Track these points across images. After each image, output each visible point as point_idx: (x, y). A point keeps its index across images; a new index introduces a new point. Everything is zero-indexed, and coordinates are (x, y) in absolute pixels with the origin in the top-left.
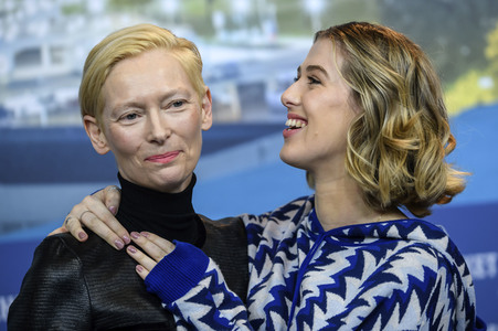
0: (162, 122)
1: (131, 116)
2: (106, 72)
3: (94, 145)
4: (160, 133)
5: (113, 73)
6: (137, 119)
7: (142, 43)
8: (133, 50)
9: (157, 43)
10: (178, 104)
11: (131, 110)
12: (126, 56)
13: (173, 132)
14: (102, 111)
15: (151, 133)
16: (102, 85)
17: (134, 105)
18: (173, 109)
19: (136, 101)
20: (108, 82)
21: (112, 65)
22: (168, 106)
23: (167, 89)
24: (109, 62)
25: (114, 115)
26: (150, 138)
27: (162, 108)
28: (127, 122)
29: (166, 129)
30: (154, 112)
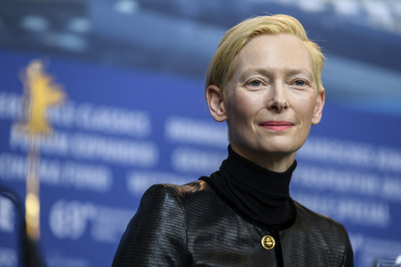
1: (256, 83)
2: (244, 41)
5: (250, 43)
6: (261, 87)
10: (300, 82)
11: (258, 77)
13: (291, 105)
16: (237, 53)
17: (263, 72)
20: (243, 51)
21: (250, 38)
22: (292, 82)
23: (293, 67)
24: (249, 32)
25: (242, 78)
27: (286, 83)
30: (279, 82)
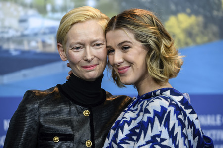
0: (91, 52)
1: (78, 48)
2: (69, 27)
3: (61, 56)
4: (89, 57)
5: (72, 28)
7: (86, 16)
8: (82, 19)
9: (93, 17)
10: (98, 45)
11: (78, 46)
12: (78, 22)
13: (95, 57)
14: (65, 43)
15: (85, 56)
16: (67, 33)
17: (79, 44)
18: (96, 47)
19: (80, 42)
20: (69, 32)
21: (72, 24)
22: (94, 46)
23: (95, 38)
25: (71, 46)
26: (85, 58)
27: (91, 46)
28: (76, 50)
29: (92, 55)
30: (88, 47)
